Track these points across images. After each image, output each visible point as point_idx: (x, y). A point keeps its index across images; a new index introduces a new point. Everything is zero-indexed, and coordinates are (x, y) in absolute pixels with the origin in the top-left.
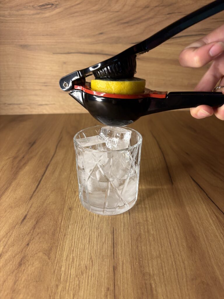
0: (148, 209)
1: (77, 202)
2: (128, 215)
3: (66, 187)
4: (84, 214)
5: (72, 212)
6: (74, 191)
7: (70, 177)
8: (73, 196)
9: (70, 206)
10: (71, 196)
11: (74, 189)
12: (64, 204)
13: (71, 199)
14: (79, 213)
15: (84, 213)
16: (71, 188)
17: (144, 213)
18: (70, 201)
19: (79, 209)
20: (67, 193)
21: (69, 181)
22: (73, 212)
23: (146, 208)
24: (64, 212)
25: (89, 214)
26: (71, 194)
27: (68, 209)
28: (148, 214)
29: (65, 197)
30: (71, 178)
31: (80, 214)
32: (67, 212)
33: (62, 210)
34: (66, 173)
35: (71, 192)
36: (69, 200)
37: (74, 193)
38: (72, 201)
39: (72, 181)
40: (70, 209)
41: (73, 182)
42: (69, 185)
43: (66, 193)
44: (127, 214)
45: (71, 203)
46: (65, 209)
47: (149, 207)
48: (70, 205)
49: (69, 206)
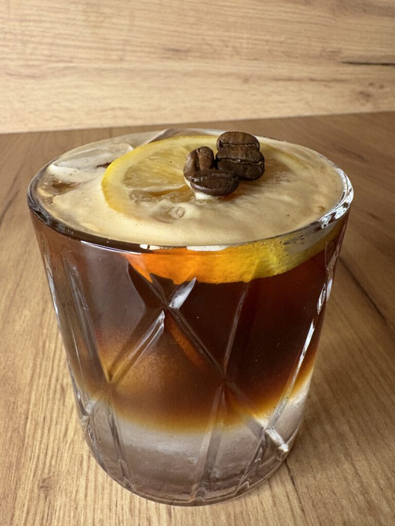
0: (353, 441)
1: (72, 441)
2: (290, 486)
3: (28, 373)
4: (106, 511)
5: (51, 507)
6: (59, 387)
7: (41, 325)
8: (55, 415)
9: (46, 471)
10: (48, 416)
11: (60, 378)
12: (19, 460)
13: (46, 431)
14: (85, 507)
15: (106, 501)
16: (45, 376)
17: (347, 466)
18: (44, 441)
19: (82, 482)
20: (33, 397)
21: (41, 344)
22: (60, 501)
23: (341, 436)
24: (17, 513)
25: (127, 509)
26: (48, 400)
27: (36, 490)
28: (362, 465)
29: (22, 422)
30: (45, 331)
31: (90, 515)
32: (33, 509)
33: (10, 499)
34: (26, 312)
35: (48, 395)
36: (39, 431)
37: (58, 395)
38: (52, 439)
39: (50, 342)
40: (46, 486)
41: (53, 346)
42: (39, 360)
43: (29, 402)
44: (283, 483)
45: (50, 453)
46: (20, 493)
47: (351, 429)
48: (44, 464)
49: (39, 472)
